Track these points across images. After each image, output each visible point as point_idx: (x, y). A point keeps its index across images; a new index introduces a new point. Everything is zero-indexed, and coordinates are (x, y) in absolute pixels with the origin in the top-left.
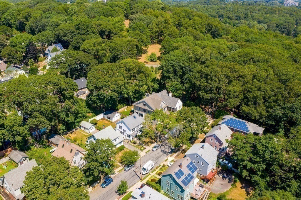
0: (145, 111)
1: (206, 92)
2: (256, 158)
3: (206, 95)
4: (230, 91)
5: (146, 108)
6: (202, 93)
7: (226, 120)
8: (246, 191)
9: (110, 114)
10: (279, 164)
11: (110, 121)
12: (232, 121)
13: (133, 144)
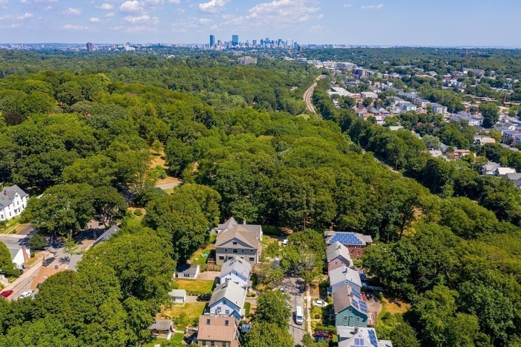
0: (235, 251)
1: (295, 209)
2: (401, 266)
3: (296, 213)
4: (322, 202)
5: (239, 246)
6: (290, 212)
7: (333, 237)
8: (395, 303)
9: (188, 268)
10: (423, 264)
11: (191, 280)
12: (340, 236)
13: (251, 298)
